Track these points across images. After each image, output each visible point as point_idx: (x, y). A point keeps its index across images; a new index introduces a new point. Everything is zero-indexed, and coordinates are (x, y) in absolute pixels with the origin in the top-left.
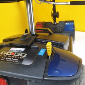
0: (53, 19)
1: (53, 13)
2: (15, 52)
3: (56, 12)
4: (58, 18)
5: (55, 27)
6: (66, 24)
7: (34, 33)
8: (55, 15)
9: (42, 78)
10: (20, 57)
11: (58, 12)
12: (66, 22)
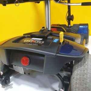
0: (68, 22)
1: (68, 16)
2: (35, 40)
3: (71, 15)
4: (72, 21)
5: (69, 29)
6: (80, 27)
7: (50, 29)
8: (70, 18)
9: (55, 54)
10: (39, 43)
11: (73, 15)
12: (80, 25)
